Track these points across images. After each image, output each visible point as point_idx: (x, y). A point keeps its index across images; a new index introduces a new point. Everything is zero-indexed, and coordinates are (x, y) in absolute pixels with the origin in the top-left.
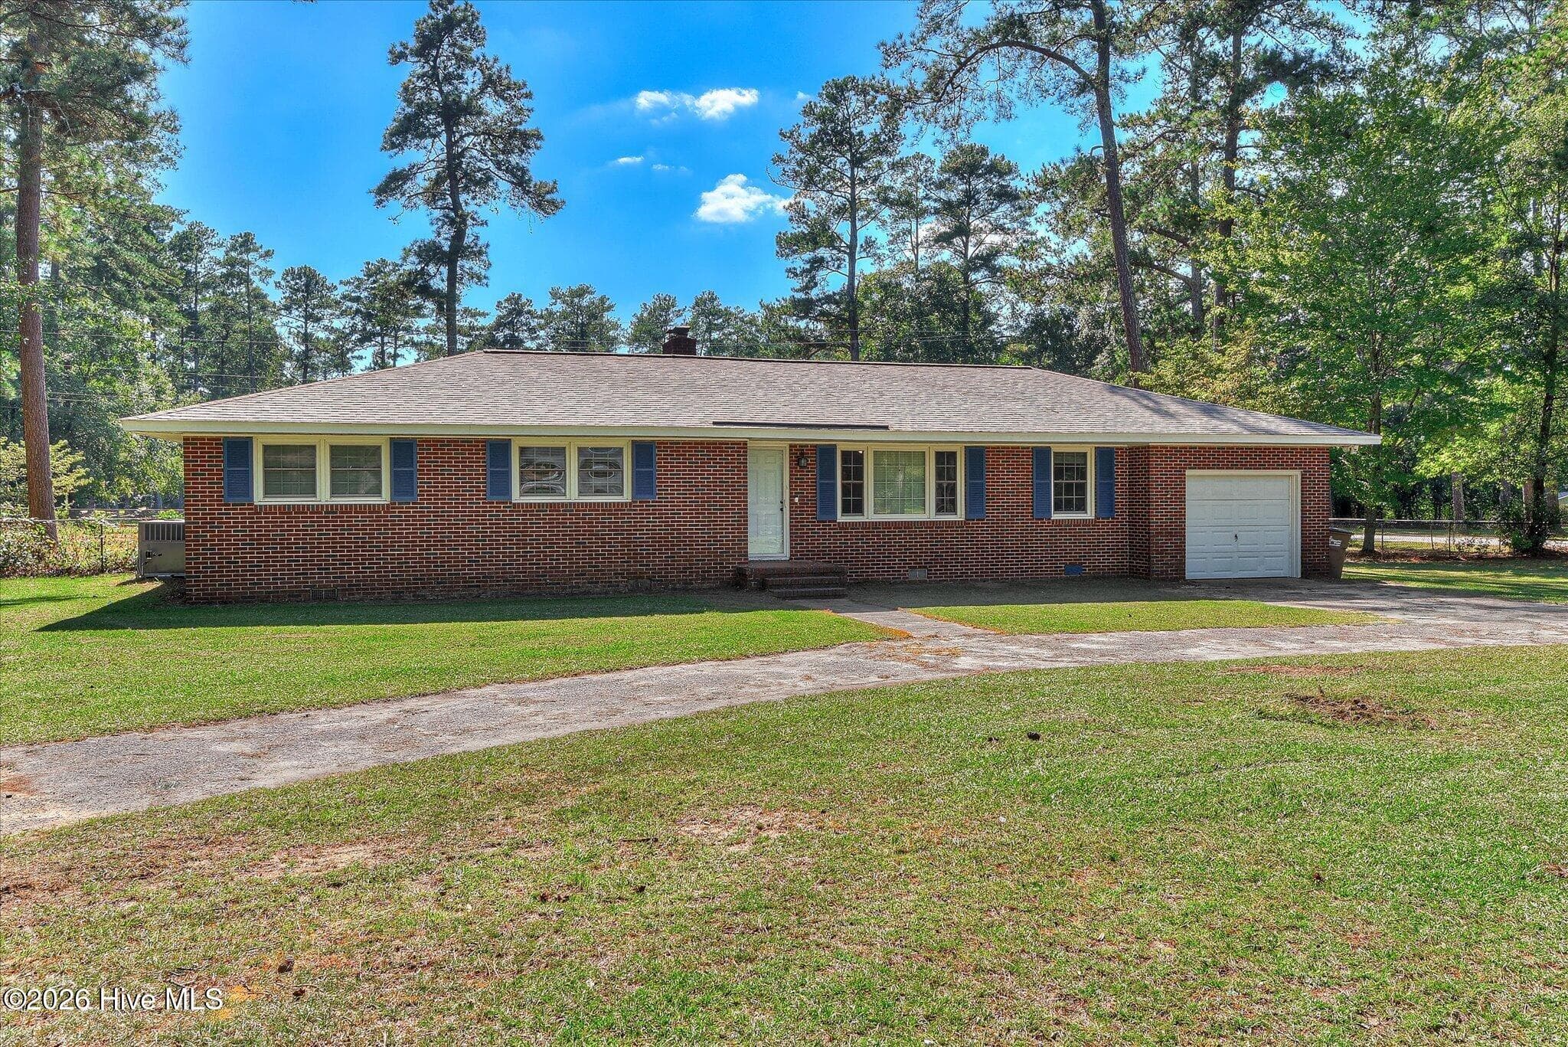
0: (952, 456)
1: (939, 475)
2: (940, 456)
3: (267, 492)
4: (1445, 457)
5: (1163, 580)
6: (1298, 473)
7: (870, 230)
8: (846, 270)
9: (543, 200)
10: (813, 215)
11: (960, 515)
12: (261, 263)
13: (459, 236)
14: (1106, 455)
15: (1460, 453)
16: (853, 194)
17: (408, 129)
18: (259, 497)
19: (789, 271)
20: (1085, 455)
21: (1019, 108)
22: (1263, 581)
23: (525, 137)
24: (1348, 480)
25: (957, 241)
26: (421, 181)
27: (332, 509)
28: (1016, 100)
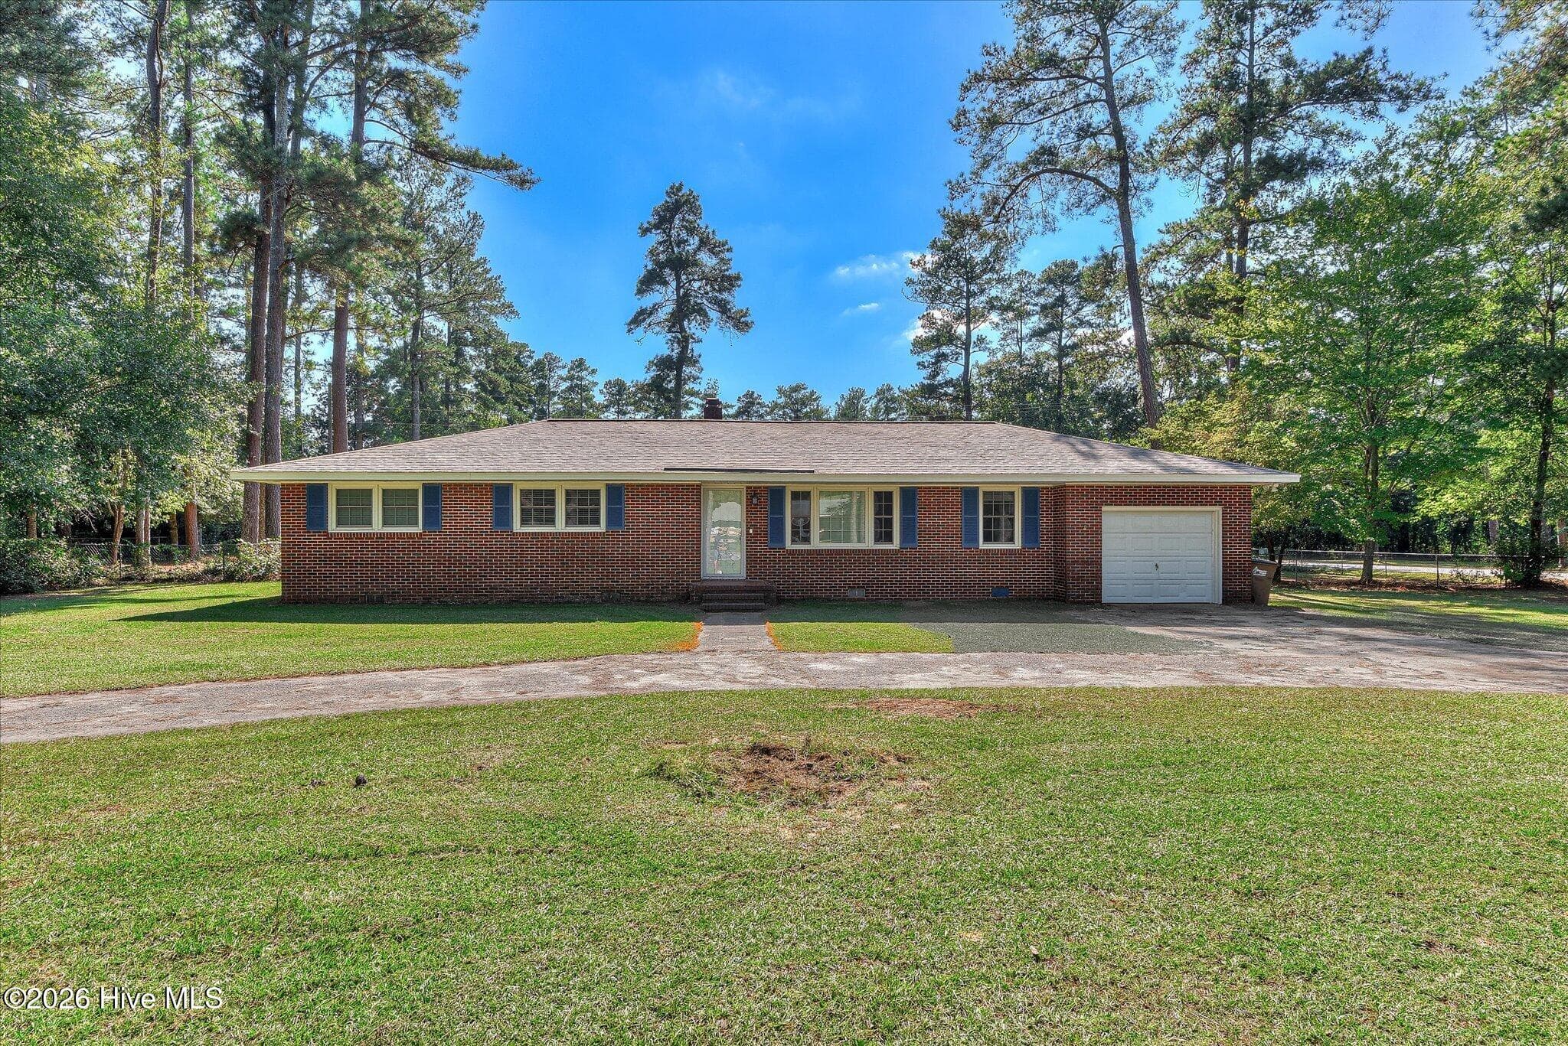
0: (889, 496)
1: (878, 512)
2: (878, 495)
3: (339, 523)
4: (1448, 498)
5: (1078, 602)
6: (1219, 509)
7: (982, 329)
8: (962, 361)
9: (740, 323)
10: (940, 322)
11: (896, 544)
12: (589, 378)
13: (684, 349)
14: (1031, 494)
15: (1462, 494)
16: (968, 304)
17: (650, 281)
18: (332, 527)
19: (919, 364)
20: (1012, 493)
21: (1062, 222)
22: (1180, 606)
23: (729, 278)
24: (1336, 518)
25: (1053, 335)
26: (663, 314)
27: (381, 536)
28: (1059, 216)
